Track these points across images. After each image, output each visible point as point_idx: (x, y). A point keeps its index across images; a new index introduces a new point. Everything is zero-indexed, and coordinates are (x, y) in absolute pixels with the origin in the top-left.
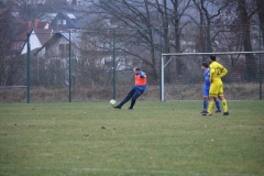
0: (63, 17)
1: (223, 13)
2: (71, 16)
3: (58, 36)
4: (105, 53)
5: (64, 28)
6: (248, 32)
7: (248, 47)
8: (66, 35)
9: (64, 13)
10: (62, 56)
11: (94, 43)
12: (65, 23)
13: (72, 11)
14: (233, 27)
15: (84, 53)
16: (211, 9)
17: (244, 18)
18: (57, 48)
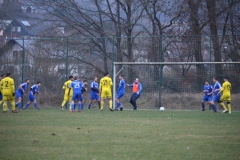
0: (16, 24)
1: (176, 24)
2: (26, 23)
3: (13, 43)
4: (58, 61)
5: (19, 35)
6: (200, 42)
7: (199, 57)
8: (20, 42)
9: (19, 20)
10: (16, 63)
11: (48, 50)
12: (19, 30)
13: (27, 18)
14: (184, 38)
15: (38, 60)
16: (164, 20)
17: (196, 29)
18: (11, 55)
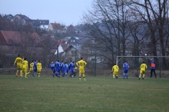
0: (73, 39)
1: (145, 39)
2: (77, 38)
3: (71, 47)
4: (91, 55)
5: (74, 44)
6: (155, 48)
7: (155, 54)
8: (75, 46)
9: (74, 37)
10: (73, 56)
11: (87, 50)
12: (74, 41)
13: (78, 36)
14: (149, 45)
15: (83, 55)
16: (140, 37)
17: (154, 42)
18: (70, 52)
